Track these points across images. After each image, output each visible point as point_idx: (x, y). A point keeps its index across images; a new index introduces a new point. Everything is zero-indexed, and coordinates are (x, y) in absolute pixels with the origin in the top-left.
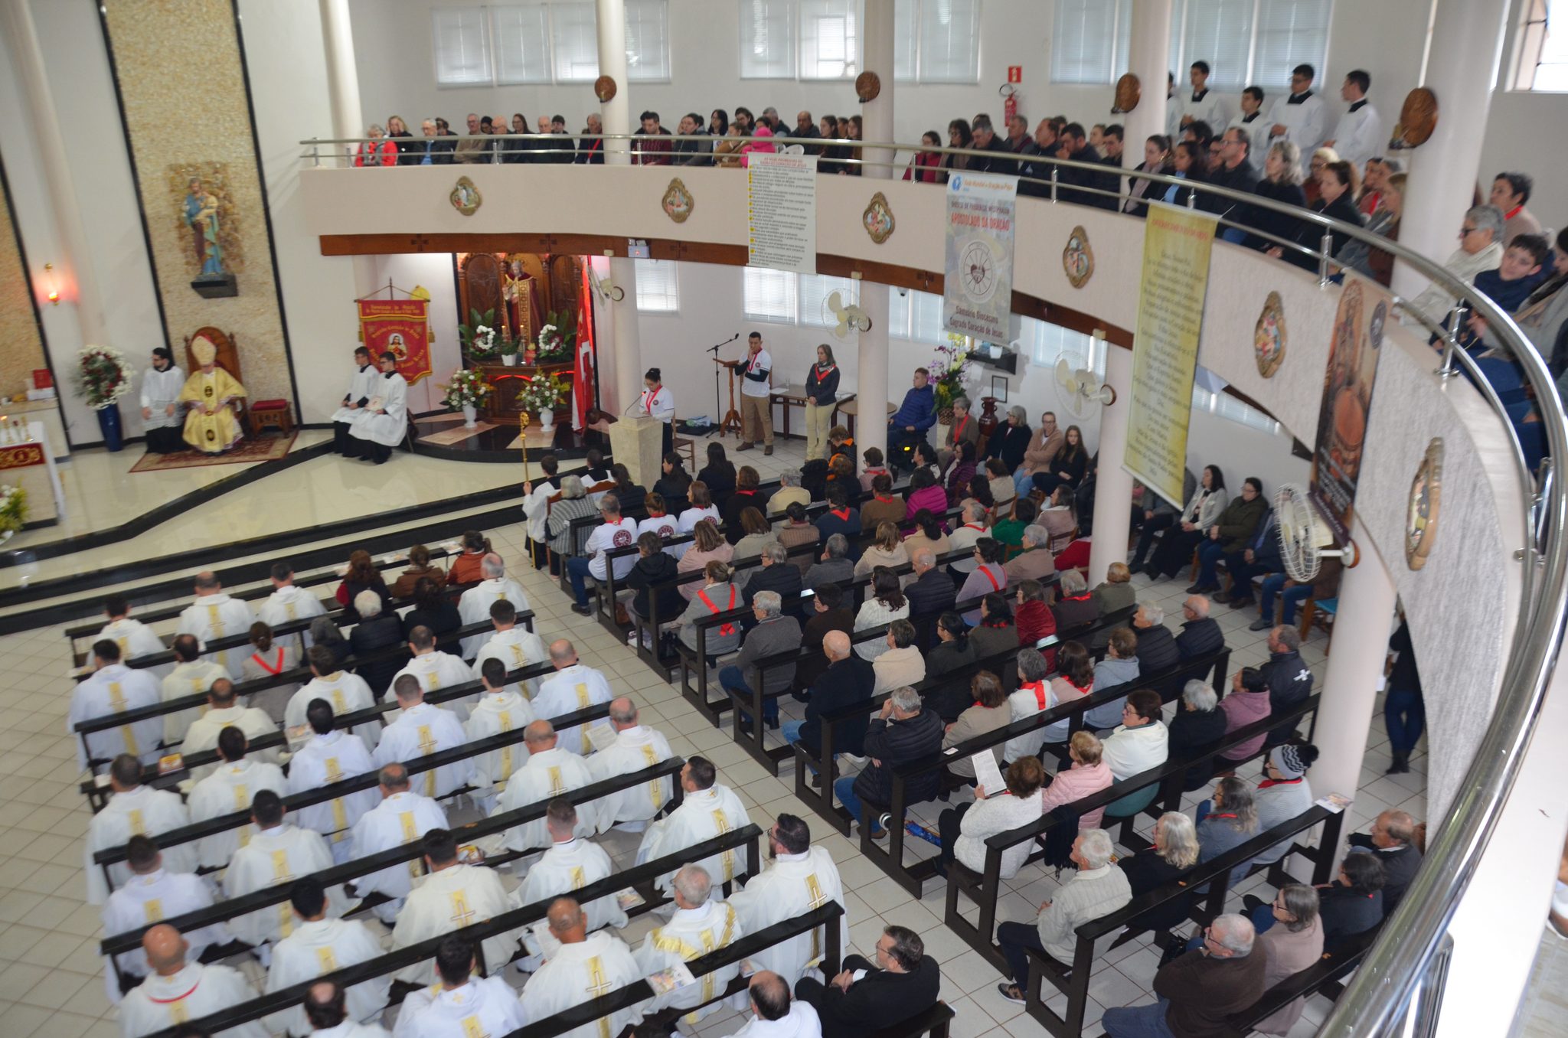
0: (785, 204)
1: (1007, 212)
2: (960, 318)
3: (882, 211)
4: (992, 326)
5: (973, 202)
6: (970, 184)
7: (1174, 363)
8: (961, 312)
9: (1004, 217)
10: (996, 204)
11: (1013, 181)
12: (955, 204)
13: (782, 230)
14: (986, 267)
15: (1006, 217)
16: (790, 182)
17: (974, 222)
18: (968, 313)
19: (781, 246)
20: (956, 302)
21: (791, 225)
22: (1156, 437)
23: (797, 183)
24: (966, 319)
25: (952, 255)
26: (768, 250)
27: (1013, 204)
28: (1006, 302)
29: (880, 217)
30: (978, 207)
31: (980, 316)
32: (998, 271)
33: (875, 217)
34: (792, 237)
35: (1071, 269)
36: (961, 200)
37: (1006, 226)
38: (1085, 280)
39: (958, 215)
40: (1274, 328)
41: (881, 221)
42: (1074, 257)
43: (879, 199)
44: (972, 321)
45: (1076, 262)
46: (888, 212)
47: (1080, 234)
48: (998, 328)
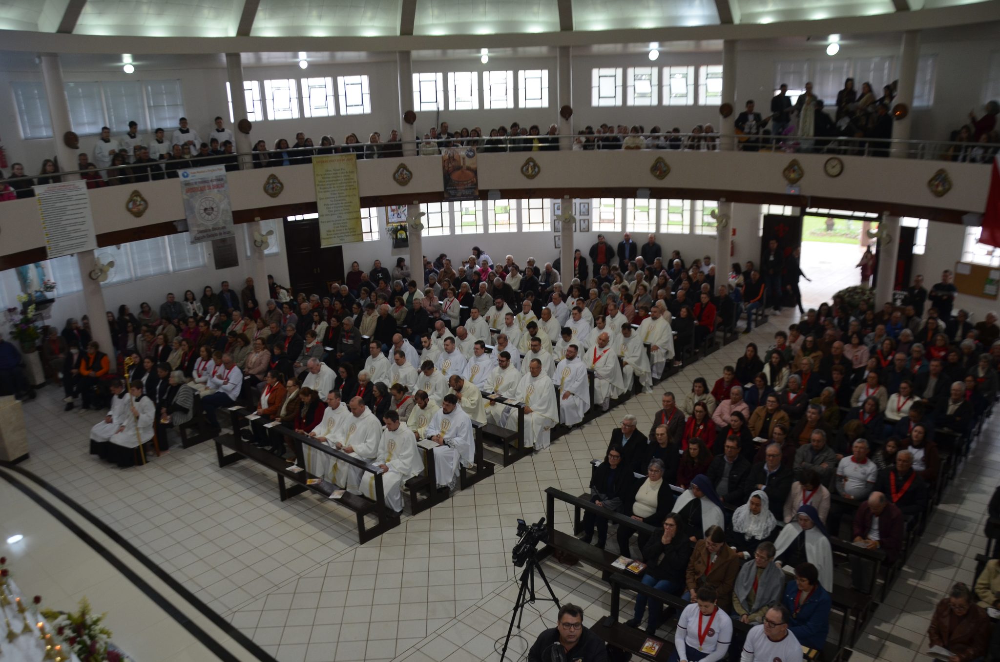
0: (68, 212)
1: (222, 179)
2: (201, 235)
3: (139, 199)
4: (222, 231)
5: (200, 180)
6: (194, 173)
7: (343, 202)
8: (201, 232)
9: (220, 182)
10: (214, 178)
11: (222, 167)
12: (187, 184)
13: (69, 229)
15: (222, 182)
16: (69, 198)
17: (202, 190)
18: (205, 231)
19: (71, 239)
20: (196, 229)
21: (75, 224)
22: (340, 228)
23: (75, 198)
24: (205, 234)
25: (189, 207)
26: (62, 244)
27: (225, 176)
28: (230, 218)
29: (138, 203)
30: (202, 182)
31: (214, 229)
32: (222, 206)
34: (76, 231)
35: (270, 191)
36: (191, 182)
37: (222, 186)
38: (280, 193)
39: (190, 189)
40: (405, 172)
41: (140, 205)
42: (271, 186)
43: (136, 193)
44: (209, 233)
45: (273, 188)
46: (143, 199)
47: (273, 177)
48: (225, 230)
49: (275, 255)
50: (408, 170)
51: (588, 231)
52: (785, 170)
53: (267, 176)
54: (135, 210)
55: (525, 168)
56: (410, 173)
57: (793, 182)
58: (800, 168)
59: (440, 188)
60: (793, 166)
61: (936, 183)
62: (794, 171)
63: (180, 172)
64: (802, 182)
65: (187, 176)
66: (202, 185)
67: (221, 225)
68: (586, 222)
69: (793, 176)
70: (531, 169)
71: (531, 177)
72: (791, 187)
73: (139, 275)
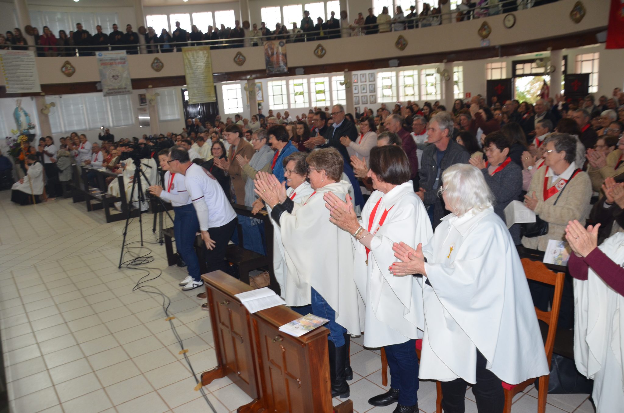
0: (21, 68)
1: (124, 59)
3: (69, 66)
4: (124, 90)
5: (110, 59)
6: (107, 54)
8: (110, 90)
9: (123, 61)
10: (119, 58)
11: (124, 51)
12: (101, 60)
14: (119, 75)
17: (111, 64)
18: (113, 89)
19: (23, 84)
20: (108, 88)
21: (26, 76)
22: (200, 92)
23: (27, 60)
24: (113, 91)
25: (102, 74)
26: (16, 86)
27: (126, 57)
28: (129, 83)
29: (69, 68)
30: (111, 60)
31: (119, 89)
32: (125, 75)
33: (66, 68)
35: (155, 68)
36: (104, 59)
37: (124, 63)
38: (161, 69)
39: (104, 63)
40: (241, 57)
41: (70, 70)
42: (156, 64)
43: (67, 63)
44: (116, 91)
45: (157, 66)
46: (72, 67)
47: (157, 59)
48: (127, 90)
49: (178, 120)
50: (243, 56)
51: (375, 103)
52: (480, 30)
53: (153, 59)
54: (67, 72)
55: (316, 51)
56: (244, 58)
57: (485, 37)
58: (489, 27)
59: (263, 66)
60: (484, 26)
61: (575, 13)
62: (485, 30)
63: (97, 53)
64: (490, 37)
65: (101, 56)
66: (111, 61)
67: (124, 86)
68: (374, 97)
69: (484, 33)
70: (320, 52)
71: (321, 57)
72: (483, 41)
73: (91, 127)
